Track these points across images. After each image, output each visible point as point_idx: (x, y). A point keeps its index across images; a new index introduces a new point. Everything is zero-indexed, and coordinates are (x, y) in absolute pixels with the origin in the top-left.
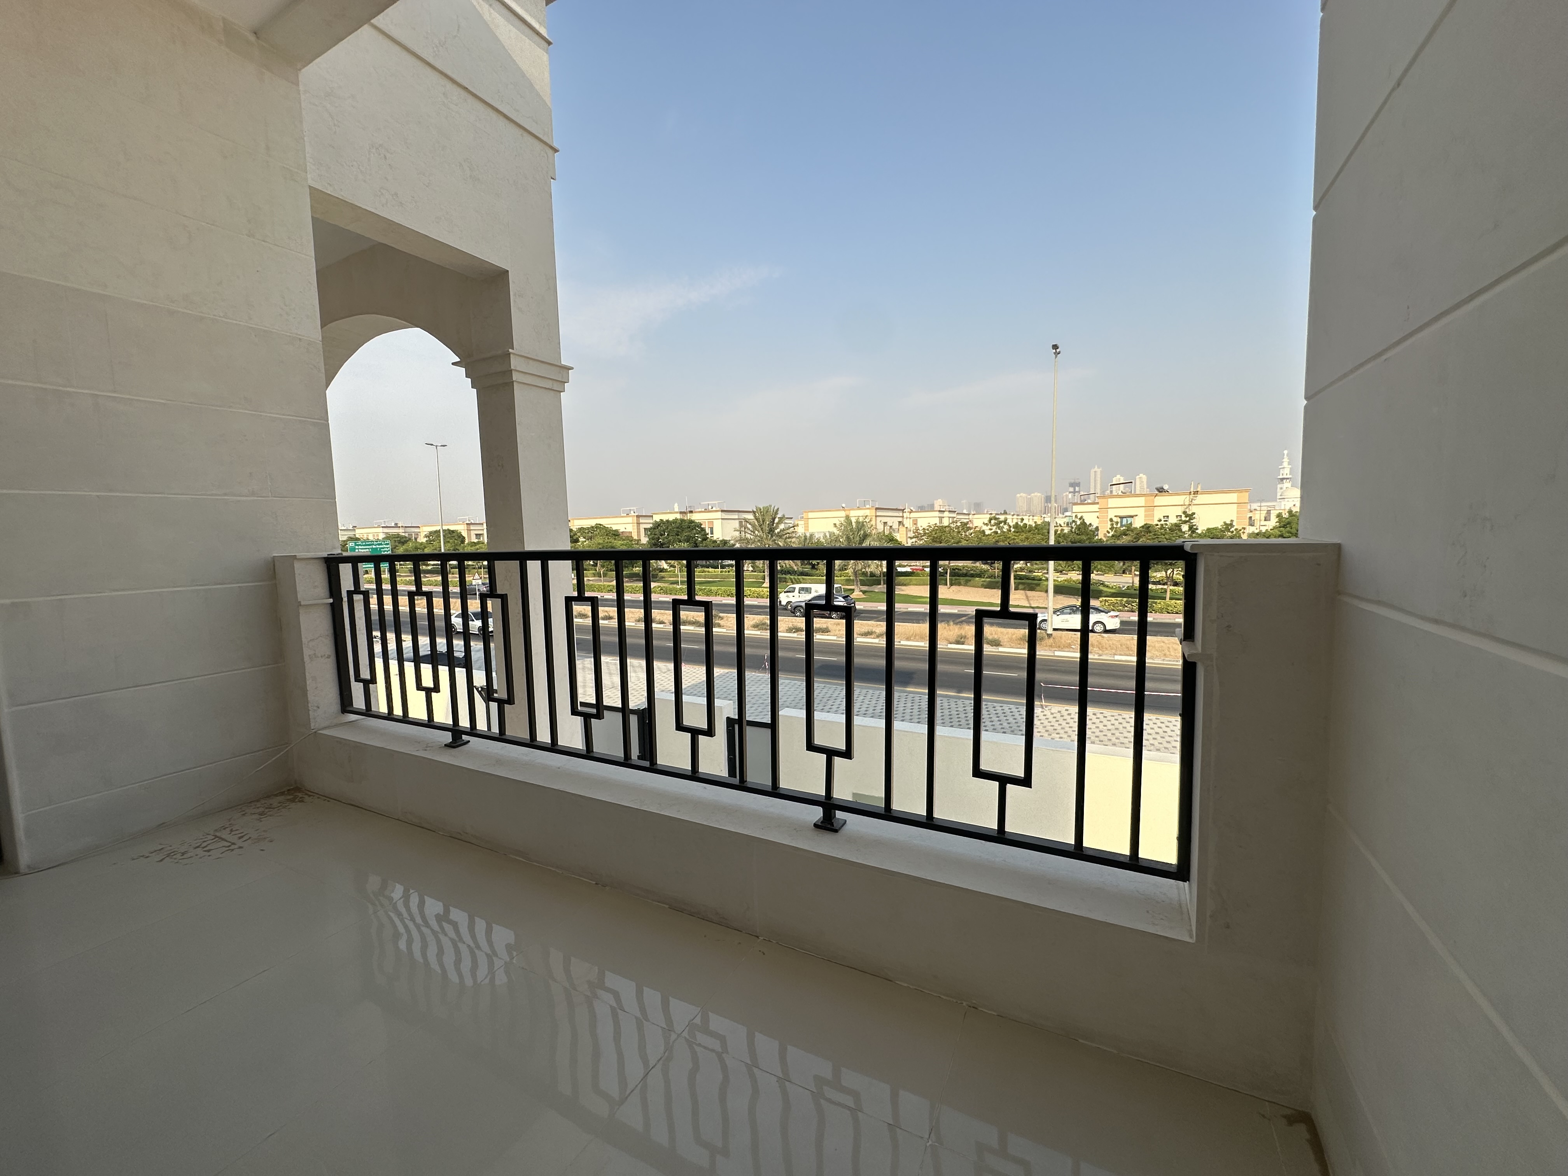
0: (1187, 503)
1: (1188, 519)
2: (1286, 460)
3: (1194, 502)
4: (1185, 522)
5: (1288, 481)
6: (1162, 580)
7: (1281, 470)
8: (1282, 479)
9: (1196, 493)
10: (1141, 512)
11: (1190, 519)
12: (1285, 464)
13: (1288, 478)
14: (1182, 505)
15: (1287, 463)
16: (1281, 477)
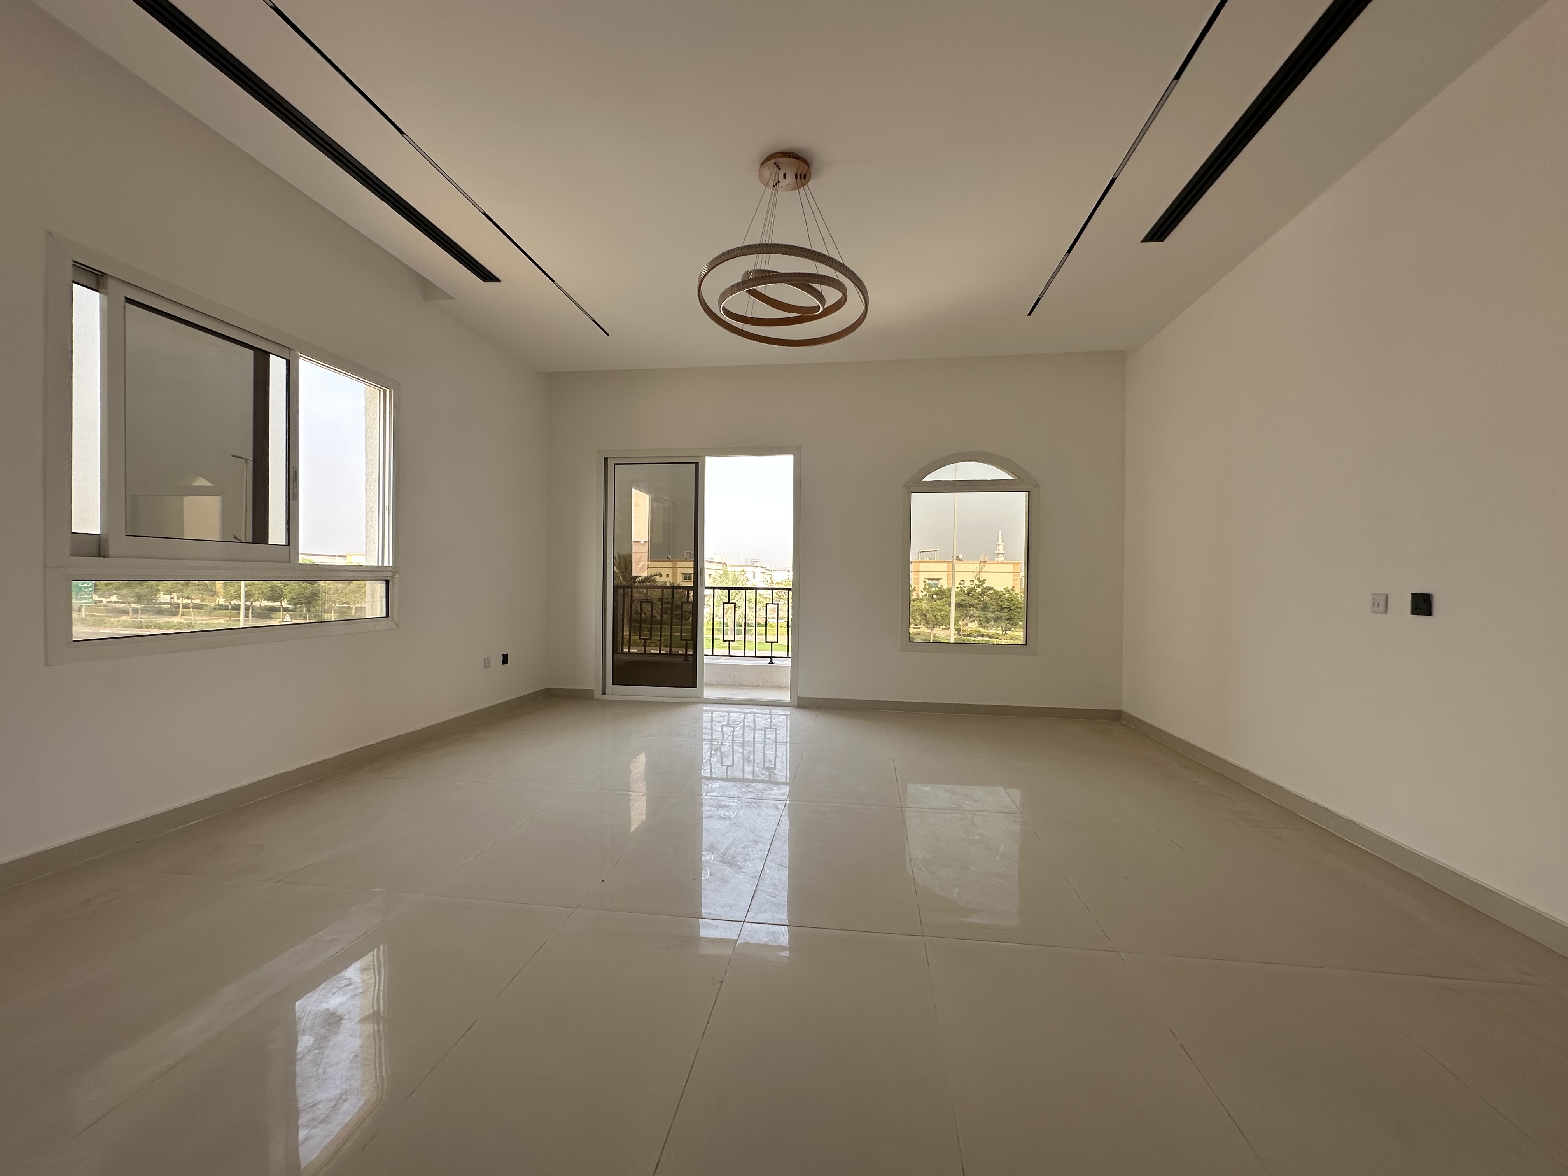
0: (978, 570)
1: (980, 584)
2: (1000, 539)
3: (983, 570)
4: (979, 586)
5: (1002, 555)
6: (972, 633)
7: (997, 546)
8: (998, 554)
9: (985, 562)
10: (944, 576)
11: (983, 584)
12: (1000, 542)
13: (1002, 554)
14: (974, 572)
15: (1001, 542)
16: (997, 552)
